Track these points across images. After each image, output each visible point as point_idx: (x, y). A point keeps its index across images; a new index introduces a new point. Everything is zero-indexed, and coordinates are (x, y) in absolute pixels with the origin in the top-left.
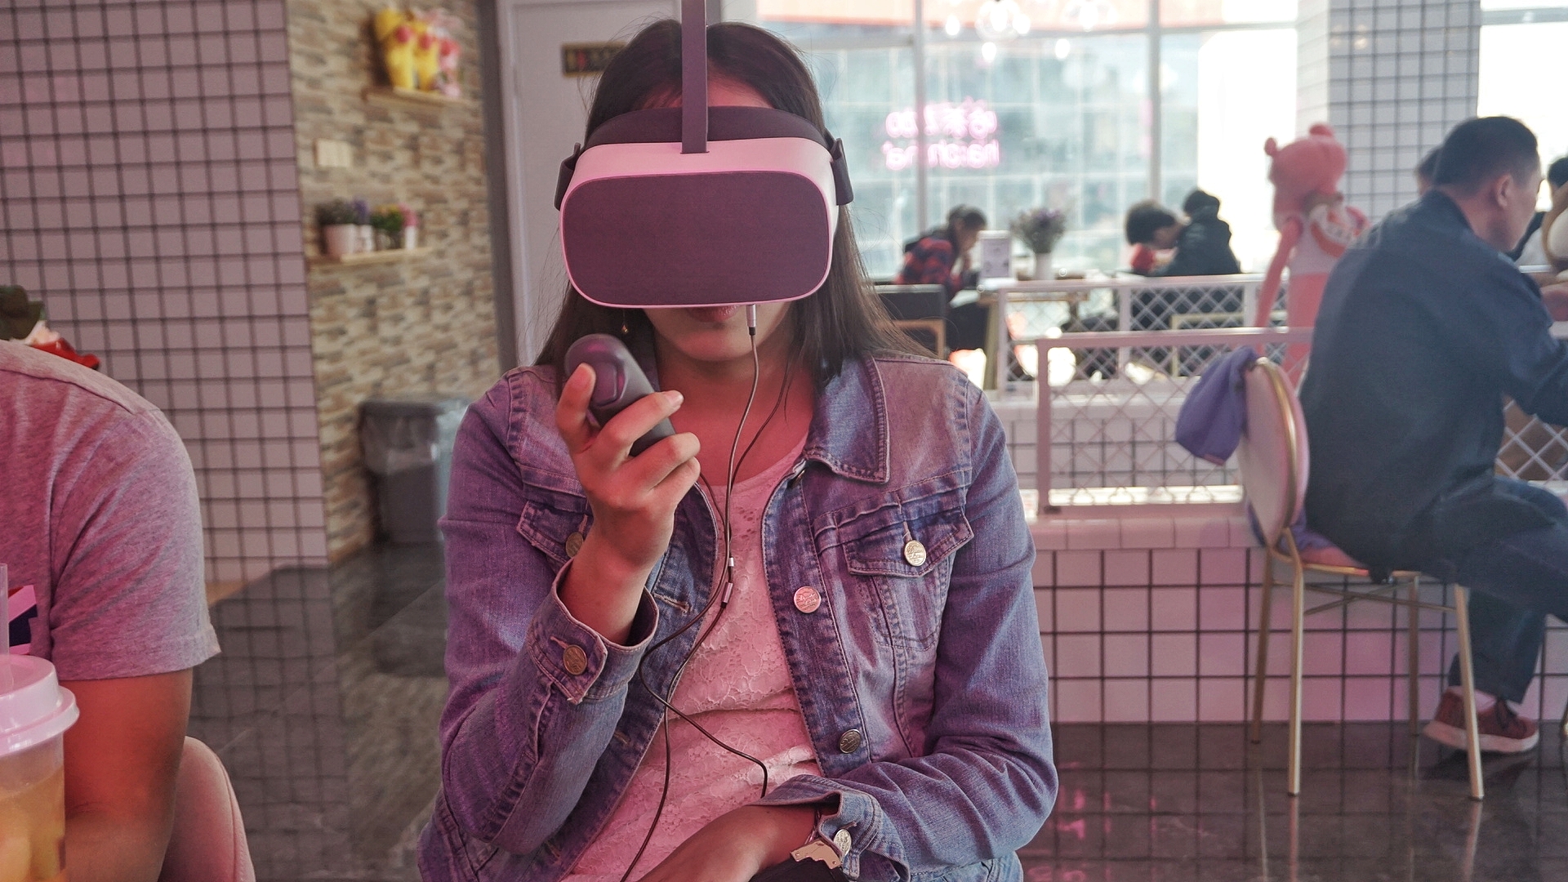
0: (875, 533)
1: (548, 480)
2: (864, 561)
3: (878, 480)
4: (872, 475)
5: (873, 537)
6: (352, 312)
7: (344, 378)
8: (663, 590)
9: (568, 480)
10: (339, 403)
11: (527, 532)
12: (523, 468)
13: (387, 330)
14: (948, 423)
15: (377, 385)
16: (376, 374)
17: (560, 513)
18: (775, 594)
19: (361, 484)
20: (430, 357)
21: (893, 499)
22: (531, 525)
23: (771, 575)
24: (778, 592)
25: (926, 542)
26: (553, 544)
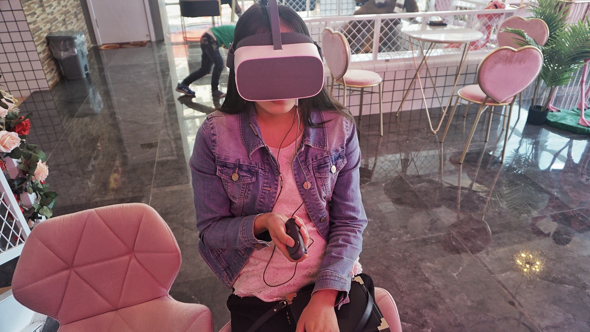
0: (323, 164)
1: (225, 159)
2: (320, 173)
3: (325, 150)
4: (323, 148)
5: (322, 166)
6: (36, 6)
7: (39, 29)
8: (264, 186)
9: (231, 159)
10: (40, 38)
11: (220, 175)
12: (217, 156)
13: (48, 10)
14: (344, 129)
15: (50, 29)
16: (48, 26)
17: (229, 168)
18: (298, 184)
19: (52, 62)
20: (63, 17)
21: (328, 154)
22: (220, 172)
23: (296, 179)
24: (299, 184)
25: (336, 165)
26: (228, 177)
